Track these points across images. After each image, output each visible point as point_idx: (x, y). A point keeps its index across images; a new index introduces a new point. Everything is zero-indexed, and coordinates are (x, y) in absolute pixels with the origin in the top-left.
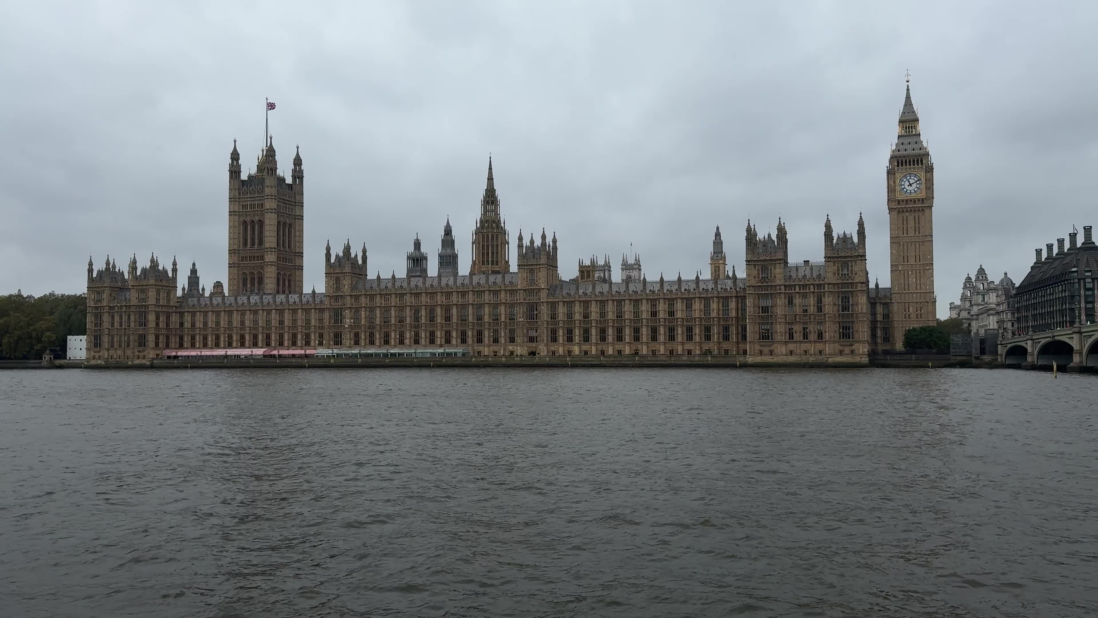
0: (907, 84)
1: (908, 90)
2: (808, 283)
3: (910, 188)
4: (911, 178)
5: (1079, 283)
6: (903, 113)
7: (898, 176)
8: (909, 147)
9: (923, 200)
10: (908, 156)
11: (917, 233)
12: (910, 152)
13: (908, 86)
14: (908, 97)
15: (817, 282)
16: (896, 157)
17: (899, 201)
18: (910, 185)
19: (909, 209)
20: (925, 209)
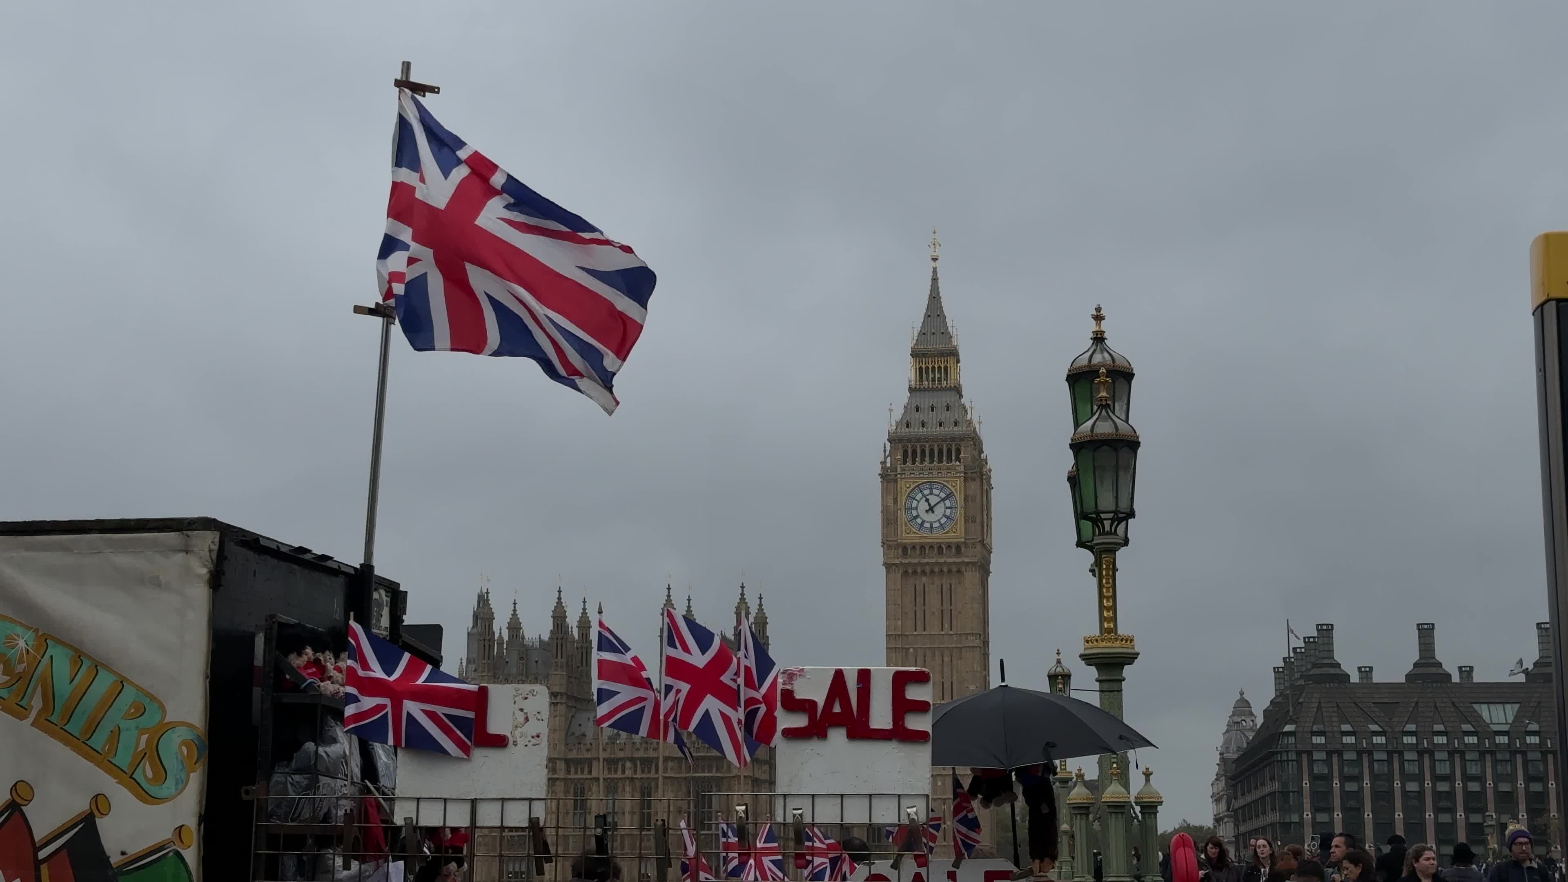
0: (934, 264)
1: (935, 280)
2: (621, 755)
3: (929, 517)
4: (931, 494)
5: (1299, 762)
6: (922, 334)
7: (904, 486)
8: (932, 418)
9: (958, 547)
10: (927, 439)
11: (946, 626)
12: (933, 430)
13: (935, 270)
14: (935, 298)
15: (641, 754)
16: (900, 440)
17: (905, 548)
18: (931, 509)
19: (928, 569)
20: (963, 569)
